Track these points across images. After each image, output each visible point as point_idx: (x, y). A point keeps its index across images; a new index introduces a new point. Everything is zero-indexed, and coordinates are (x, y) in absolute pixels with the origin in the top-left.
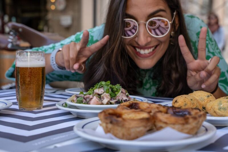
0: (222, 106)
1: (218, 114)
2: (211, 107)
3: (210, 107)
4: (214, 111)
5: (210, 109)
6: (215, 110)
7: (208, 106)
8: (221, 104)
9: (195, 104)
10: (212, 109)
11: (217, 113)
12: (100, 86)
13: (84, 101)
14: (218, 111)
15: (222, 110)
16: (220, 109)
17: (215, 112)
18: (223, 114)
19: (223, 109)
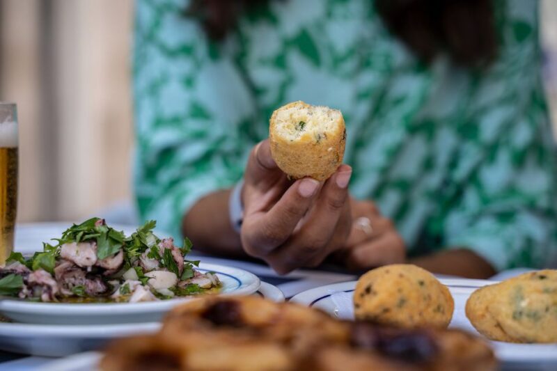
0: (524, 304)
1: (511, 333)
2: (487, 309)
3: (483, 306)
4: (495, 323)
5: (483, 316)
6: (500, 319)
7: (475, 304)
8: (522, 298)
9: (434, 297)
10: (488, 316)
11: (506, 329)
12: (87, 236)
13: (25, 290)
14: (509, 323)
15: (525, 319)
16: (517, 315)
17: (499, 325)
18: (530, 333)
19: (529, 316)
